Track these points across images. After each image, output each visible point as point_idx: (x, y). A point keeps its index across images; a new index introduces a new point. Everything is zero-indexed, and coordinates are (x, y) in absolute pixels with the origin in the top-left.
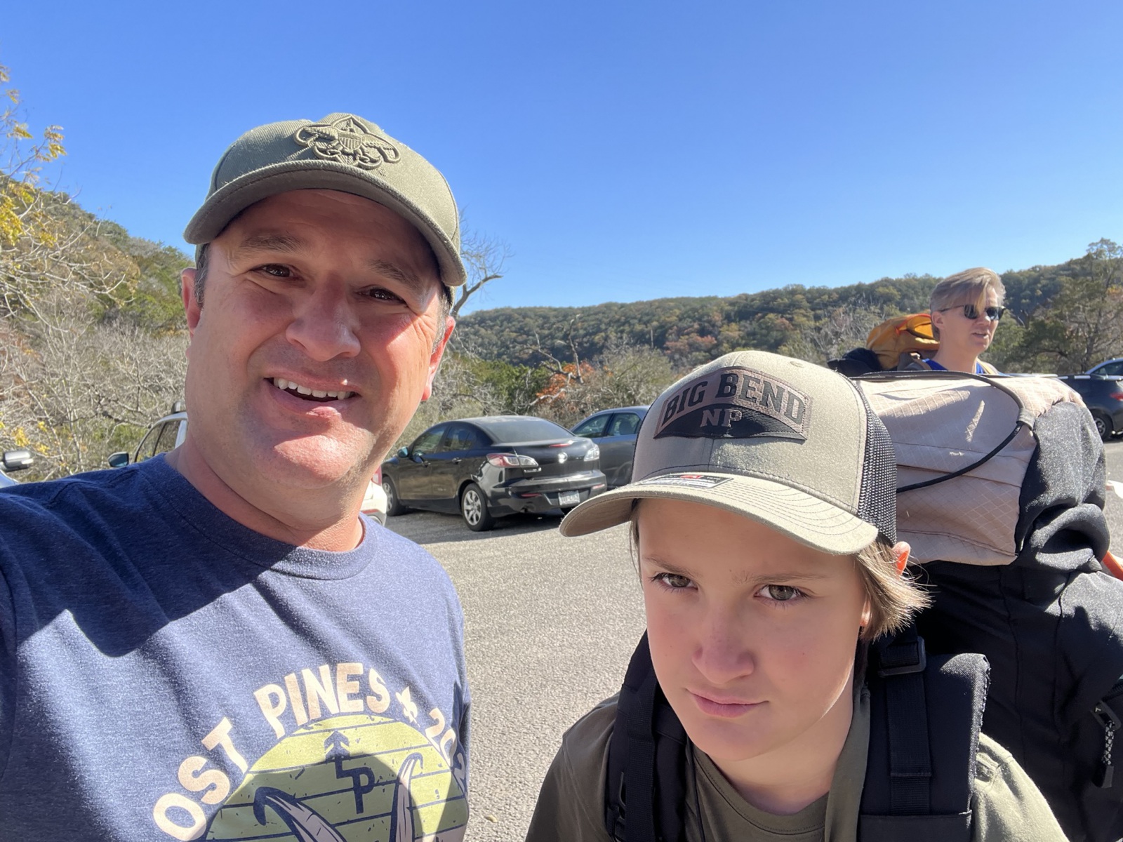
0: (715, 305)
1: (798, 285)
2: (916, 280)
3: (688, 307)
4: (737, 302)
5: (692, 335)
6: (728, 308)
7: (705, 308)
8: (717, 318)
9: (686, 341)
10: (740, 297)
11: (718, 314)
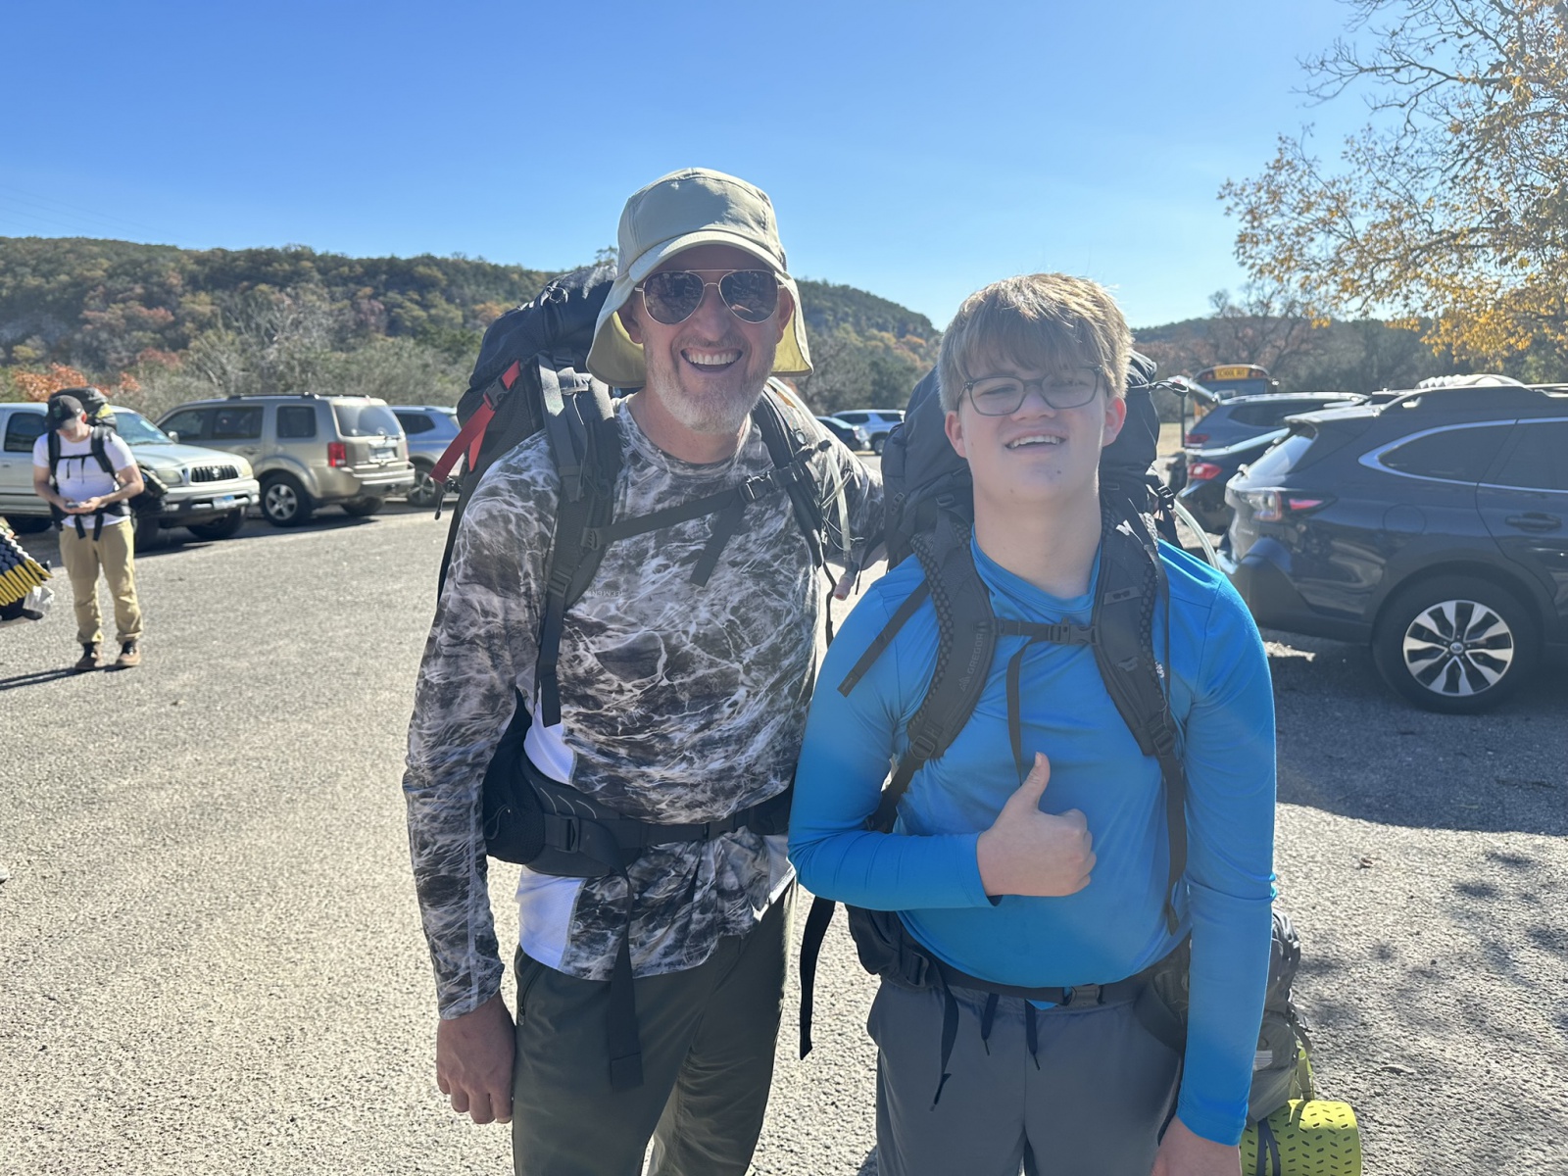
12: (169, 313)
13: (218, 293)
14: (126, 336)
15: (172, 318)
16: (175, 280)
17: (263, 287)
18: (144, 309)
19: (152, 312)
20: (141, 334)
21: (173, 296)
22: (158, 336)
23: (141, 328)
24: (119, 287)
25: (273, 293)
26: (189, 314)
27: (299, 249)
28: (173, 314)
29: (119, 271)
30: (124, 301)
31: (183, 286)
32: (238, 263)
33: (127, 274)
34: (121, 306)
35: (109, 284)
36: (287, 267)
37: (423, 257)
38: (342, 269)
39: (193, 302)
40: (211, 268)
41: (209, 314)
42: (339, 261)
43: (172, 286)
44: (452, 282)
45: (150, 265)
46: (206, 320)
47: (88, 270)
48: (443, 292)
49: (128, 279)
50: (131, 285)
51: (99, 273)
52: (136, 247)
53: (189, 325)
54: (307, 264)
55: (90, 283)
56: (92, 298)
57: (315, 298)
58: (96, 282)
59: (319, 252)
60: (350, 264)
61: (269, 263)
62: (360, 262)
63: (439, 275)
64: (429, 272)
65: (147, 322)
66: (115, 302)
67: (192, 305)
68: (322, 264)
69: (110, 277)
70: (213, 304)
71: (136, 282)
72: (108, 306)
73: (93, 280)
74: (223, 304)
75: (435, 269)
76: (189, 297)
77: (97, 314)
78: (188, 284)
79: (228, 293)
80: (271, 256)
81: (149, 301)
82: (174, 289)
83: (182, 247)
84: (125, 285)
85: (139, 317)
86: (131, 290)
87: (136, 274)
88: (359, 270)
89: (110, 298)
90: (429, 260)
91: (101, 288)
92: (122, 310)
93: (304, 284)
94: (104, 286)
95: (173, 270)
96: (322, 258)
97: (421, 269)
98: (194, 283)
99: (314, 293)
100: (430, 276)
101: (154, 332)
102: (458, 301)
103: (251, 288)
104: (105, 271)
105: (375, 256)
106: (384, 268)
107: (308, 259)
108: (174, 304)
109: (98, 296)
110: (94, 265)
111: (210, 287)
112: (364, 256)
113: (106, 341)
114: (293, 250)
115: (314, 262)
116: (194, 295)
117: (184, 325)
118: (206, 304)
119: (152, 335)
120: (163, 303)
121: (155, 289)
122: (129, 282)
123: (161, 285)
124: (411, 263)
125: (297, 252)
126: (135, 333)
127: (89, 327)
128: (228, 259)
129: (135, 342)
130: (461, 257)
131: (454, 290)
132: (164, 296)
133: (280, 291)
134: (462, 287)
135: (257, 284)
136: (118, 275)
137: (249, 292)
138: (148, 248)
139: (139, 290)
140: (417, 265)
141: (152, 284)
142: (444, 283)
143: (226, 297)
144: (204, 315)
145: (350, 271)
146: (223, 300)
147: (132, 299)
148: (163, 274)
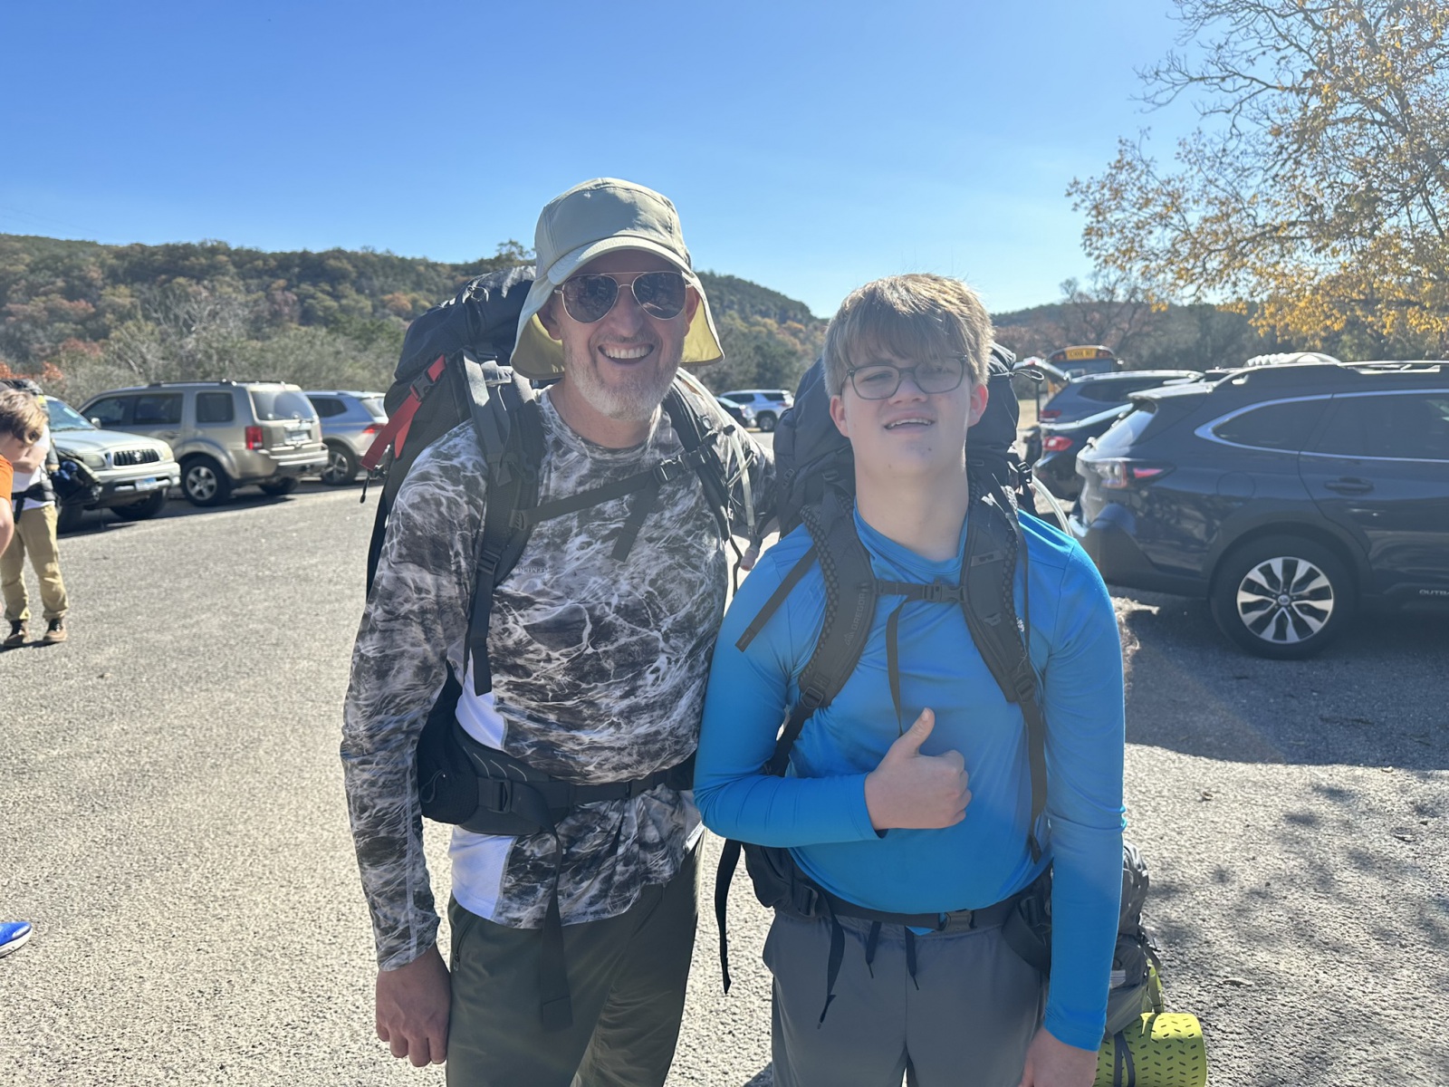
0: (92, 255)
1: (220, 243)
2: (376, 256)
3: (46, 254)
4: (127, 255)
5: (53, 296)
6: (112, 261)
7: (74, 257)
8: (95, 275)
9: (42, 305)
10: (132, 247)
11: (95, 268)
12: (90, 305)
13: (137, 286)
14: (49, 328)
15: (93, 310)
16: (95, 274)
17: (181, 280)
18: (65, 302)
19: (72, 304)
20: (62, 325)
21: (94, 289)
22: (79, 327)
23: (62, 319)
24: (41, 281)
25: (191, 285)
26: (109, 306)
27: (215, 244)
28: (94, 306)
29: (41, 266)
30: (45, 294)
31: (103, 280)
32: (156, 257)
33: (48, 268)
34: (44, 298)
35: (31, 278)
36: (203, 261)
37: (334, 251)
38: (256, 263)
39: (113, 295)
40: (130, 262)
41: (129, 306)
42: (253, 255)
43: (93, 279)
44: (361, 274)
45: (72, 260)
46: (126, 311)
47: (11, 265)
48: (353, 283)
49: (49, 273)
50: (53, 279)
51: (22, 268)
52: (57, 243)
53: (110, 316)
54: (223, 258)
55: (13, 277)
56: (15, 291)
57: (230, 290)
58: (18, 276)
59: (234, 247)
60: (264, 257)
61: (186, 257)
62: (274, 255)
63: (350, 267)
64: (339, 265)
65: (68, 314)
66: (37, 295)
67: (112, 297)
68: (237, 258)
69: (32, 271)
70: (132, 296)
71: (57, 276)
72: (31, 299)
73: (15, 274)
74: (142, 296)
75: (345, 261)
76: (109, 289)
77: (20, 307)
78: (108, 278)
79: (146, 285)
80: (188, 250)
81: (70, 294)
82: (94, 283)
83: (101, 242)
84: (47, 279)
85: (61, 309)
86: (53, 283)
87: (57, 268)
88: (273, 263)
89: (32, 291)
90: (339, 254)
91: (23, 282)
92: (44, 302)
93: (220, 277)
94: (26, 280)
95: (94, 264)
96: (237, 252)
97: (332, 262)
98: (114, 277)
99: (230, 285)
100: (340, 269)
101: (76, 323)
102: (367, 291)
103: (169, 281)
104: (27, 265)
105: (288, 250)
106: (297, 261)
107: (224, 254)
108: (95, 297)
109: (20, 290)
110: (16, 260)
111: (129, 280)
112: (278, 250)
113: (29, 332)
114: (209, 244)
115: (229, 256)
116: (114, 288)
117: (104, 316)
118: (126, 296)
119: (74, 326)
120: (84, 296)
121: (77, 283)
122: (50, 277)
123: (82, 279)
124: (323, 257)
125: (213, 246)
126: (57, 325)
127: (12, 319)
128: (147, 253)
129: (57, 333)
130: (370, 250)
131: (364, 282)
132: (85, 289)
133: (198, 283)
134: (371, 279)
135: (175, 277)
136: (41, 270)
137: (167, 285)
138: (69, 243)
139: (60, 283)
140: (328, 258)
141: (74, 278)
142: (354, 275)
143: (144, 290)
144: (124, 306)
145: (265, 264)
146: (142, 293)
147: (53, 292)
148: (84, 268)
